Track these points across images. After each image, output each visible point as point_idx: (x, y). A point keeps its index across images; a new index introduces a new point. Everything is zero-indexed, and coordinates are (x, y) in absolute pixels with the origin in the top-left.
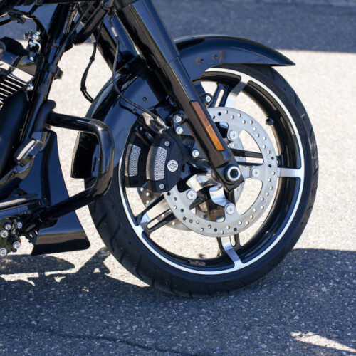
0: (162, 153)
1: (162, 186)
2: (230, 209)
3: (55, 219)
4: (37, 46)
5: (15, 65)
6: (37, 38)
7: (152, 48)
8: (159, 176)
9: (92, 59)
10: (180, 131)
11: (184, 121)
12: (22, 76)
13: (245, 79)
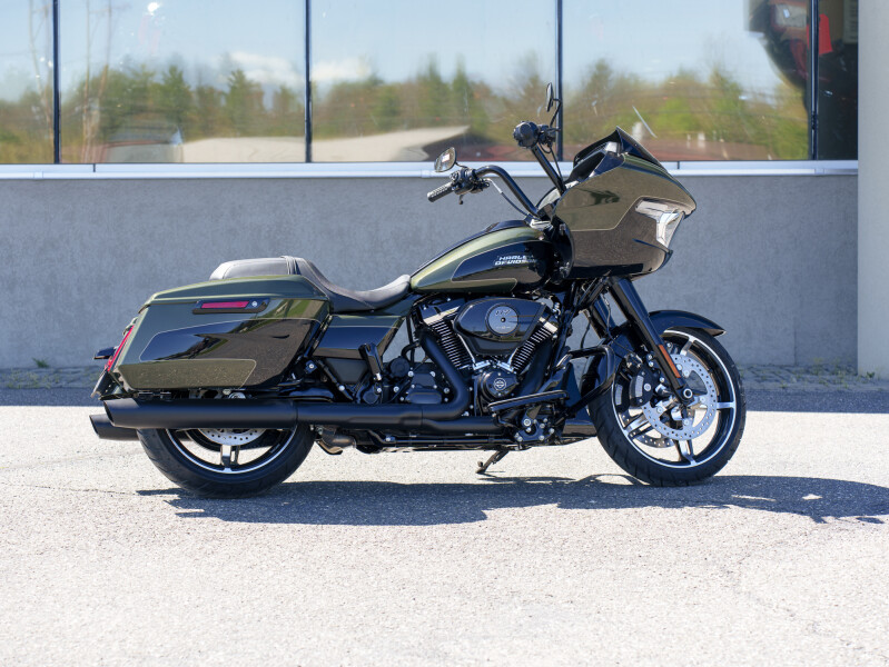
0: (640, 379)
1: (641, 401)
2: (686, 422)
4: (558, 311)
5: (547, 320)
7: (635, 317)
8: (639, 394)
9: (588, 328)
10: (651, 364)
11: (653, 359)
12: (551, 328)
13: (692, 339)
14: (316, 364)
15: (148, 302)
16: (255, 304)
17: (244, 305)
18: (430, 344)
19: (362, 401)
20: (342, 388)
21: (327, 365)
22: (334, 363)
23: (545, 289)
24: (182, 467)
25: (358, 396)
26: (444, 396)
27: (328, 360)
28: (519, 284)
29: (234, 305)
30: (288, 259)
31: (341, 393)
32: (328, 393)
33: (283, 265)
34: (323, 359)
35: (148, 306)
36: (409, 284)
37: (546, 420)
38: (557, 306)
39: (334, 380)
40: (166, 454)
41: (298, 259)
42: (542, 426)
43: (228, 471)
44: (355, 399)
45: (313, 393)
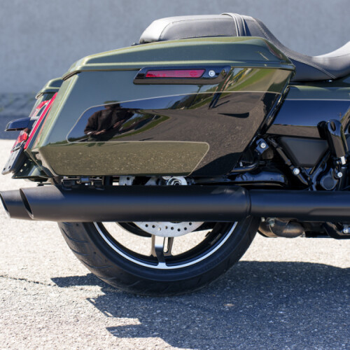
14: (268, 143)
15: (78, 68)
16: (212, 73)
17: (199, 74)
19: (319, 187)
20: (297, 171)
21: (281, 144)
22: (290, 143)
24: (110, 263)
25: (314, 181)
27: (284, 139)
29: (187, 74)
30: (236, 17)
31: (295, 177)
32: (280, 178)
33: (230, 24)
34: (277, 137)
35: (77, 72)
39: (288, 162)
40: (91, 247)
41: (246, 17)
43: (162, 266)
44: (310, 183)
45: (265, 177)
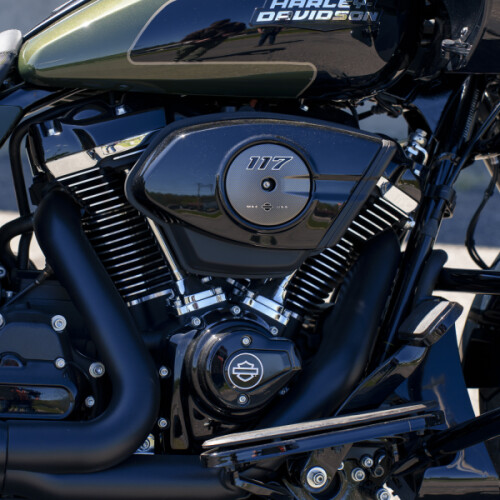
3: (453, 453)
4: (421, 154)
5: (392, 182)
6: (422, 141)
9: (490, 192)
12: (402, 201)
18: (59, 231)
23: (391, 90)
26: (85, 386)
28: (323, 77)
36: (14, 57)
37: (369, 462)
38: (420, 139)
42: (359, 476)
